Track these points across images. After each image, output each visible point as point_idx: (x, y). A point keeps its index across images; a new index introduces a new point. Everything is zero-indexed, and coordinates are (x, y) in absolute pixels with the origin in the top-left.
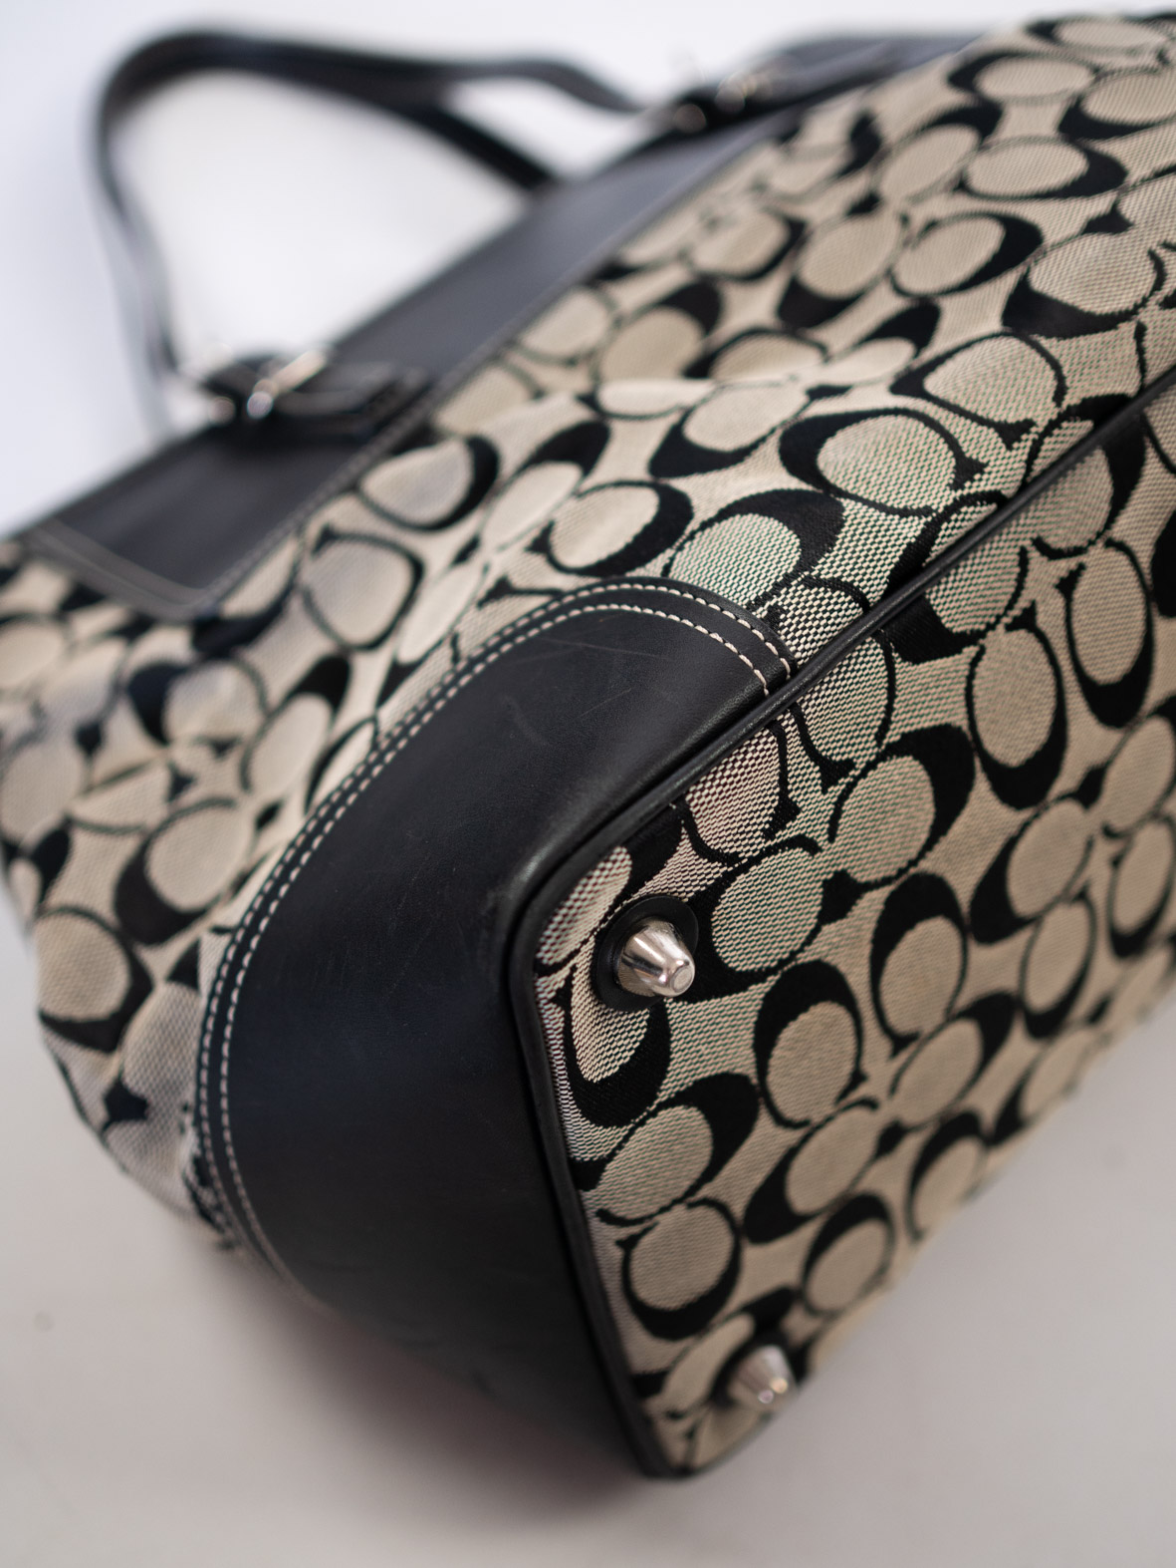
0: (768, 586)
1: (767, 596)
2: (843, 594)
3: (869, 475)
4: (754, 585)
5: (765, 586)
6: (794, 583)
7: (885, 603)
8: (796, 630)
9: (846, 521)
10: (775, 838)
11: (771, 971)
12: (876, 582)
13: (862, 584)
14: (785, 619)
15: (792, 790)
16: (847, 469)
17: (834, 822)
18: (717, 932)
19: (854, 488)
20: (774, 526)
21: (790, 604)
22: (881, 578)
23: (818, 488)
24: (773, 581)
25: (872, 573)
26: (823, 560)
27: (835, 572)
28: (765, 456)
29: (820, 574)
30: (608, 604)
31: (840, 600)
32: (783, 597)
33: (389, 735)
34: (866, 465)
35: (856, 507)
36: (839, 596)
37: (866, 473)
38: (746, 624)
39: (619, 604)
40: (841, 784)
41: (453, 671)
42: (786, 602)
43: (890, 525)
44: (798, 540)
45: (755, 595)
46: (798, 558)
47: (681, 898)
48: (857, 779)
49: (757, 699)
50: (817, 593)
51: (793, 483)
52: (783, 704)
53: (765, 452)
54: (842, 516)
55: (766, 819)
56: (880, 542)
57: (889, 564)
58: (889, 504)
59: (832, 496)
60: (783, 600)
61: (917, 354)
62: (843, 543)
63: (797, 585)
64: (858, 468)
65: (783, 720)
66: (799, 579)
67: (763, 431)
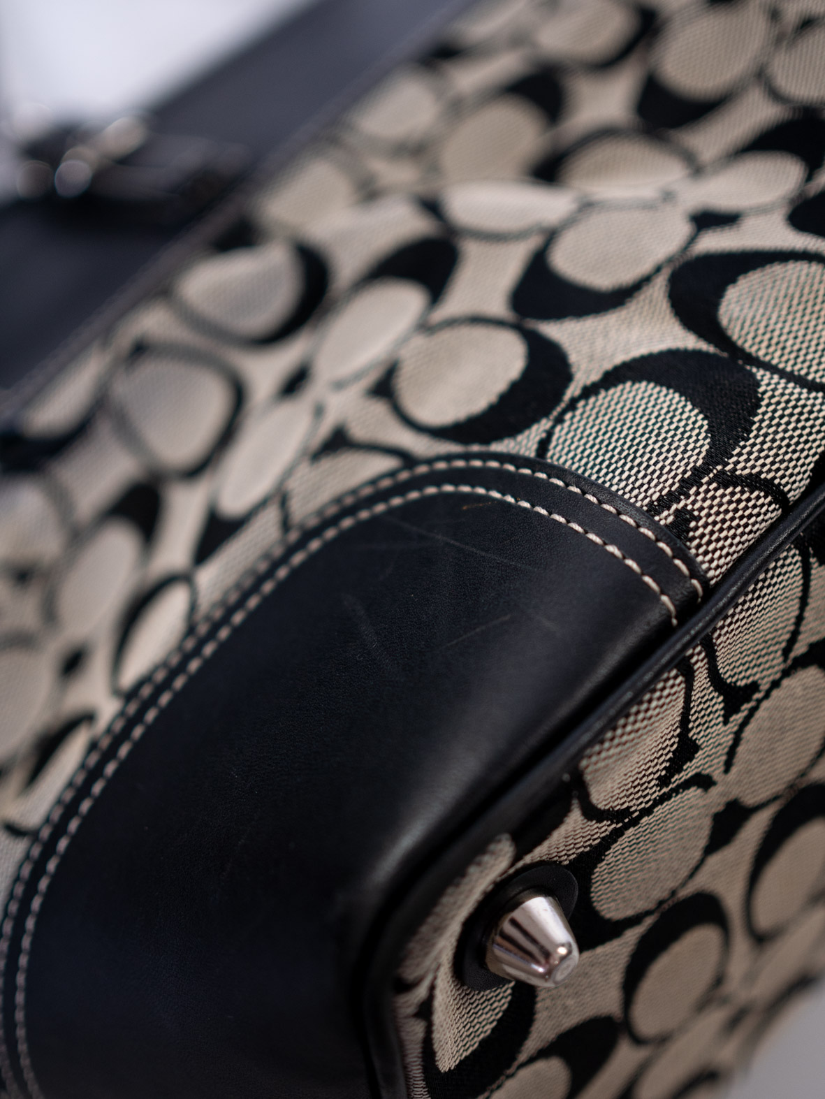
0: (673, 484)
1: (673, 497)
2: (762, 494)
3: (783, 338)
4: (655, 481)
5: (670, 483)
6: (705, 480)
7: (808, 500)
8: (709, 543)
9: (762, 399)
10: (670, 783)
11: (648, 913)
12: (799, 478)
13: (783, 481)
14: (697, 528)
15: (693, 728)
16: (757, 330)
17: (731, 753)
18: (596, 888)
19: (766, 354)
20: (674, 401)
21: (702, 509)
22: (805, 472)
23: (723, 350)
24: (679, 477)
25: (795, 466)
26: (737, 450)
27: (753, 467)
28: (651, 301)
29: (735, 470)
30: (473, 486)
31: (759, 503)
32: (692, 498)
33: (208, 618)
34: (780, 325)
35: (773, 381)
36: (758, 498)
37: (780, 336)
38: (650, 534)
39: (488, 489)
40: (743, 711)
41: (283, 540)
42: (697, 506)
43: (813, 405)
44: (706, 422)
45: (658, 494)
46: (707, 447)
47: (560, 862)
48: (759, 701)
49: (663, 632)
50: (733, 494)
51: (689, 341)
52: (694, 638)
53: (651, 295)
54: (758, 392)
55: (664, 765)
56: (804, 428)
57: (814, 455)
58: (810, 377)
59: (740, 362)
60: (694, 503)
61: (809, 177)
62: (759, 429)
63: (709, 483)
64: (770, 328)
65: (692, 656)
66: (711, 475)
67: (645, 267)
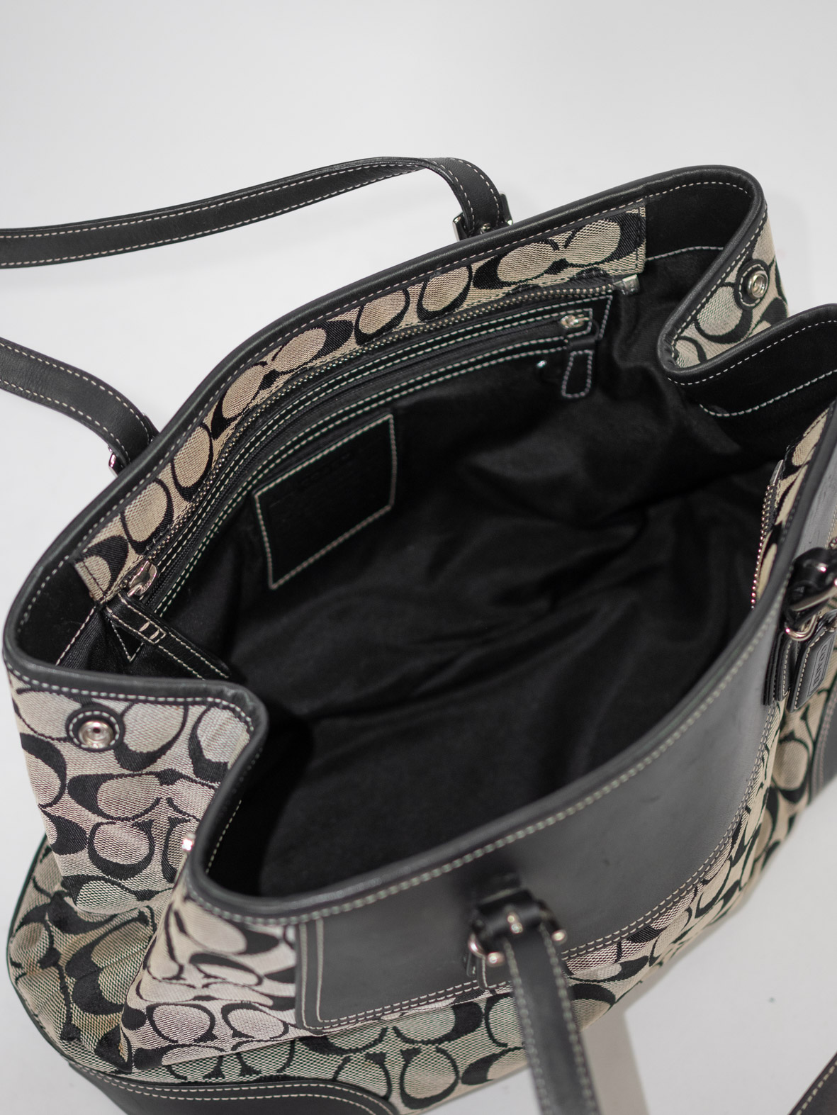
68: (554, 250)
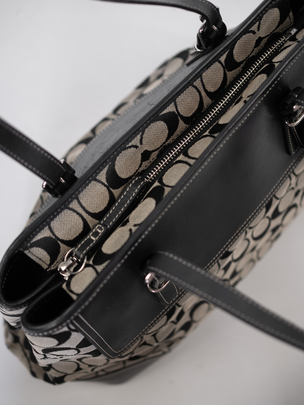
68: (254, 34)
